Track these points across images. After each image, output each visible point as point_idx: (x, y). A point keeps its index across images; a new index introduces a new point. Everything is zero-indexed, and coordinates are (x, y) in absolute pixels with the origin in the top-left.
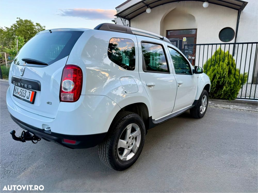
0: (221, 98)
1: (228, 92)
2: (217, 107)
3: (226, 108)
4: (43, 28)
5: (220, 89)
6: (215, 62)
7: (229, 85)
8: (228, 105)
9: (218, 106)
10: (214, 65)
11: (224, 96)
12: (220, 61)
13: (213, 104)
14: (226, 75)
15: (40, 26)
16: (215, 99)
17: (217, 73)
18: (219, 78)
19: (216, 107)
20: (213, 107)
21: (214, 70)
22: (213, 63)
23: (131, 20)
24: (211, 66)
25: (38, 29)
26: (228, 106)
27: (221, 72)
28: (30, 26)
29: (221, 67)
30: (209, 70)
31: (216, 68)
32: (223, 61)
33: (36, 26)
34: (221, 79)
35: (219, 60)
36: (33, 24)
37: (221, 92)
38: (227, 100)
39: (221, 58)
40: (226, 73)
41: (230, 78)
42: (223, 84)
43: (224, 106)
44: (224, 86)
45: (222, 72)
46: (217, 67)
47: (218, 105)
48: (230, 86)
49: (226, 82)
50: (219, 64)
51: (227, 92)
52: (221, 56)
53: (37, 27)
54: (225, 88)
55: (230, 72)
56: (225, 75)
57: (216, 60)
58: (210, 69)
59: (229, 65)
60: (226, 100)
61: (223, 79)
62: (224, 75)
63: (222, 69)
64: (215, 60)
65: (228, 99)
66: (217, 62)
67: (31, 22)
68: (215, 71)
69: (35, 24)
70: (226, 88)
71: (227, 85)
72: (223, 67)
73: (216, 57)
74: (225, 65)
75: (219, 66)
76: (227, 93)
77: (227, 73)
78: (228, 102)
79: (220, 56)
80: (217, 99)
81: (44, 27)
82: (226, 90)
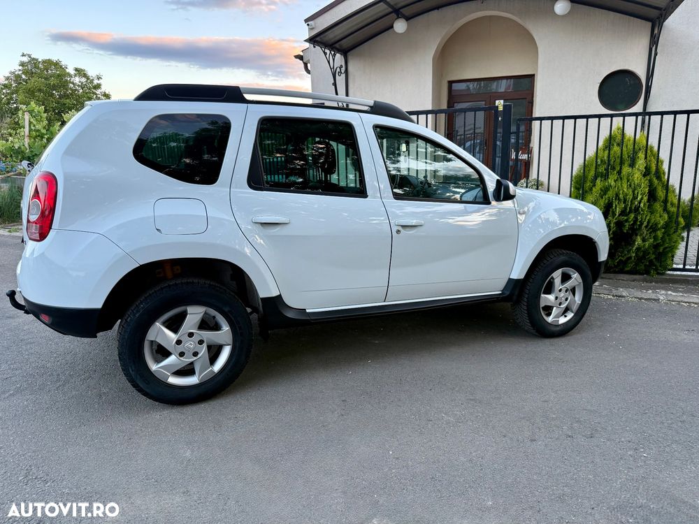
0: (627, 269)
1: (649, 253)
2: (619, 297)
3: (646, 299)
4: (96, 82)
5: (623, 244)
6: (609, 166)
7: (650, 233)
8: (650, 291)
9: (624, 294)
10: (605, 176)
11: (636, 265)
12: (622, 163)
13: (605, 289)
14: (642, 205)
15: (85, 76)
16: (610, 273)
17: (616, 199)
18: (623, 213)
19: (616, 296)
20: (609, 297)
21: (605, 191)
22: (602, 169)
23: (349, 53)
24: (596, 178)
25: (80, 84)
26: (650, 294)
27: (627, 195)
28: (59, 75)
29: (628, 181)
30: (591, 189)
31: (613, 183)
32: (632, 165)
33: (75, 75)
34: (626, 216)
35: (619, 160)
36: (67, 71)
37: (629, 251)
38: (642, 274)
39: (625, 156)
40: (642, 199)
41: (652, 213)
42: (634, 230)
43: (639, 294)
44: (637, 235)
45: (630, 197)
46: (615, 181)
47: (621, 289)
48: (653, 235)
49: (642, 224)
50: (619, 173)
51: (646, 253)
52: (624, 149)
53: (77, 80)
54: (639, 241)
55: (652, 195)
56: (640, 203)
57: (612, 163)
58: (594, 189)
59: (648, 175)
60: (641, 277)
61: (632, 216)
62: (636, 203)
63: (630, 185)
64: (609, 160)
65: (647, 273)
66: (614, 168)
67: (61, 67)
68: (611, 193)
69: (71, 71)
70: (644, 240)
71: (647, 234)
72: (633, 180)
73: (609, 153)
74: (637, 176)
75: (621, 179)
76: (644, 257)
77: (646, 198)
78: (647, 282)
79: (622, 150)
80: (615, 272)
81: (99, 78)
82: (644, 245)
